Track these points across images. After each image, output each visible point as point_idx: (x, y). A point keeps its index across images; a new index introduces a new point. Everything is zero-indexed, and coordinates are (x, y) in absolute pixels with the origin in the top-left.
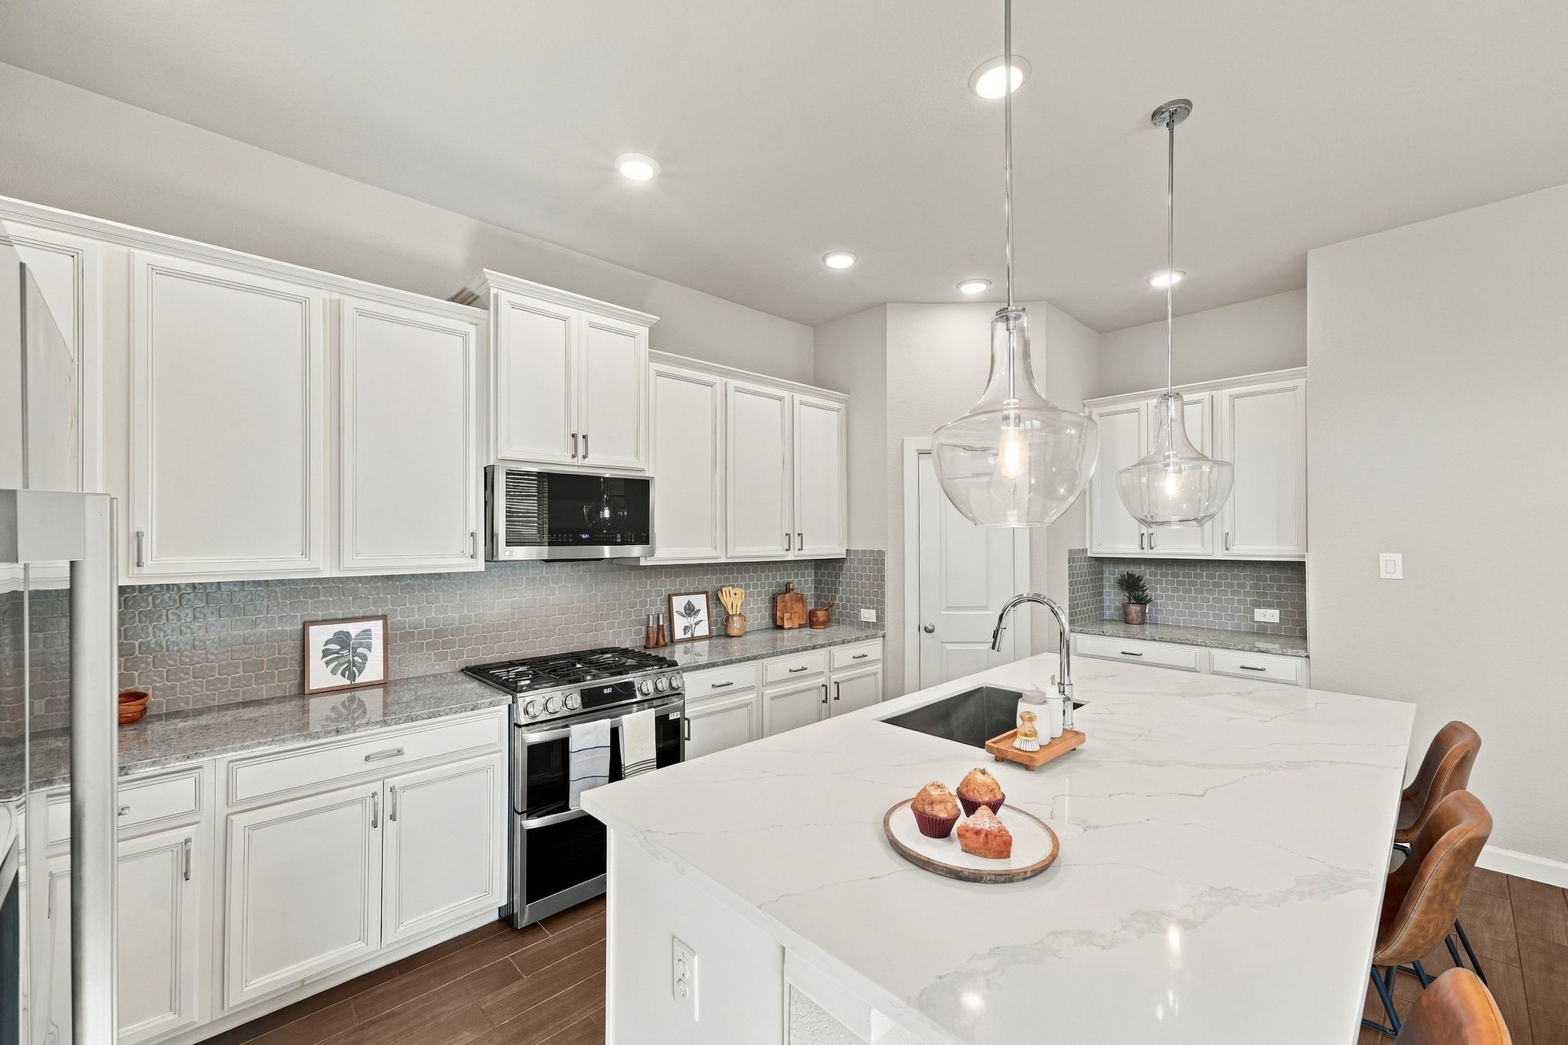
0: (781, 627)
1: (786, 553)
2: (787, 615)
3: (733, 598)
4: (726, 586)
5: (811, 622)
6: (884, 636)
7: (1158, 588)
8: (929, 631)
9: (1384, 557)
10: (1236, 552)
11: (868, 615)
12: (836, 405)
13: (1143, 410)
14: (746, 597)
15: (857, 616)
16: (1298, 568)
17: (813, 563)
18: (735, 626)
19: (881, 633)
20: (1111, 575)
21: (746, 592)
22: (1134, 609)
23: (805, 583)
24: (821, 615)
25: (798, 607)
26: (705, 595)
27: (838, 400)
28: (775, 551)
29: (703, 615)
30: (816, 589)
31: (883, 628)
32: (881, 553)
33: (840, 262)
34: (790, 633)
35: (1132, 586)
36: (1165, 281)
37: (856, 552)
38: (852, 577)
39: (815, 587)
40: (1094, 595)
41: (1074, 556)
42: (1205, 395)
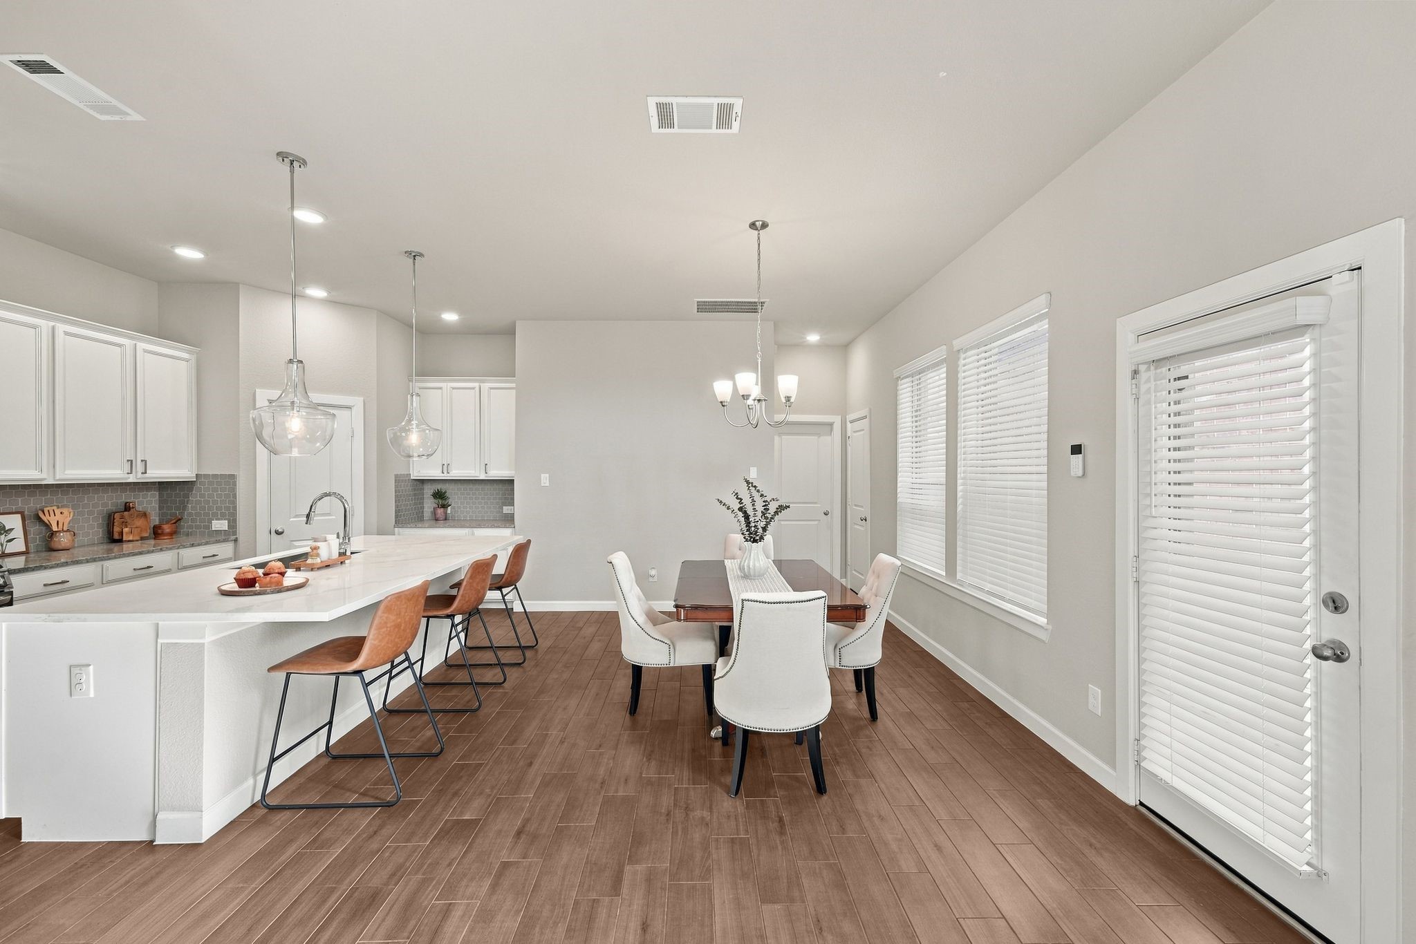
0: (120, 541)
1: (127, 475)
2: (126, 530)
3: (59, 517)
4: (47, 507)
5: (157, 533)
6: (236, 540)
7: (456, 498)
8: (278, 533)
9: (542, 475)
10: (490, 475)
11: (220, 525)
12: (185, 355)
13: (444, 389)
14: (73, 516)
15: (209, 527)
16: (511, 482)
17: (157, 485)
18: (63, 540)
19: (234, 537)
20: (429, 490)
21: (74, 512)
22: (440, 511)
23: (149, 503)
24: (167, 528)
25: (139, 522)
26: (19, 515)
27: (189, 352)
28: (115, 473)
29: (18, 533)
30: (160, 508)
31: (235, 533)
32: (233, 477)
33: (189, 253)
34: (130, 545)
35: (439, 495)
36: (450, 317)
37: (206, 476)
38: (202, 496)
39: (159, 507)
40: (415, 504)
41: (399, 480)
42: (476, 385)
